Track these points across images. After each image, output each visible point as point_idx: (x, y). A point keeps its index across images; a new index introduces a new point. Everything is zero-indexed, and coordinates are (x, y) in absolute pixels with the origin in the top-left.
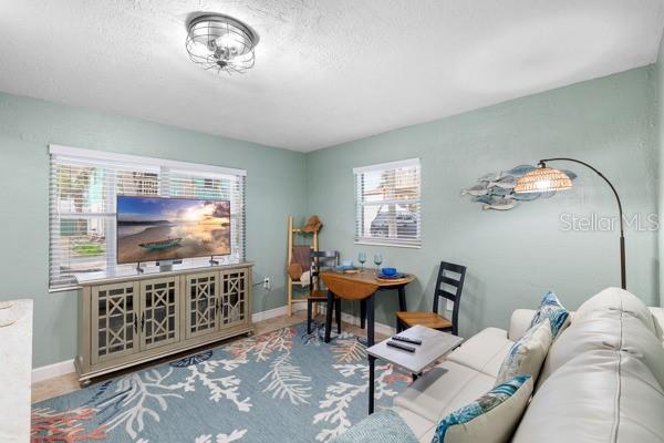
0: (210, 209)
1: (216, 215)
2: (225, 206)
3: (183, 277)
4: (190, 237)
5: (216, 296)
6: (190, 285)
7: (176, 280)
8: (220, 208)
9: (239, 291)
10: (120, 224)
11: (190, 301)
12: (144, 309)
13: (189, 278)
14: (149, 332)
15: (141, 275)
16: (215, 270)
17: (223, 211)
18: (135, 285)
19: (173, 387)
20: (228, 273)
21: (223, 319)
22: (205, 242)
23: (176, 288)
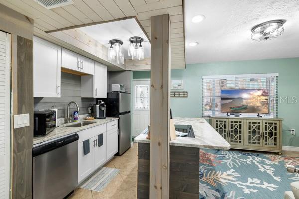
0: (260, 92)
1: (262, 95)
2: (266, 91)
3: (245, 120)
4: (251, 104)
5: (261, 131)
6: (248, 124)
7: (242, 121)
8: (264, 92)
9: (274, 132)
10: (223, 98)
11: (248, 130)
12: (230, 129)
13: (248, 121)
14: (232, 138)
15: (228, 117)
16: (260, 120)
17: (265, 93)
18: (227, 120)
19: (242, 160)
20: (268, 122)
21: (264, 142)
22: (258, 107)
23: (242, 124)
